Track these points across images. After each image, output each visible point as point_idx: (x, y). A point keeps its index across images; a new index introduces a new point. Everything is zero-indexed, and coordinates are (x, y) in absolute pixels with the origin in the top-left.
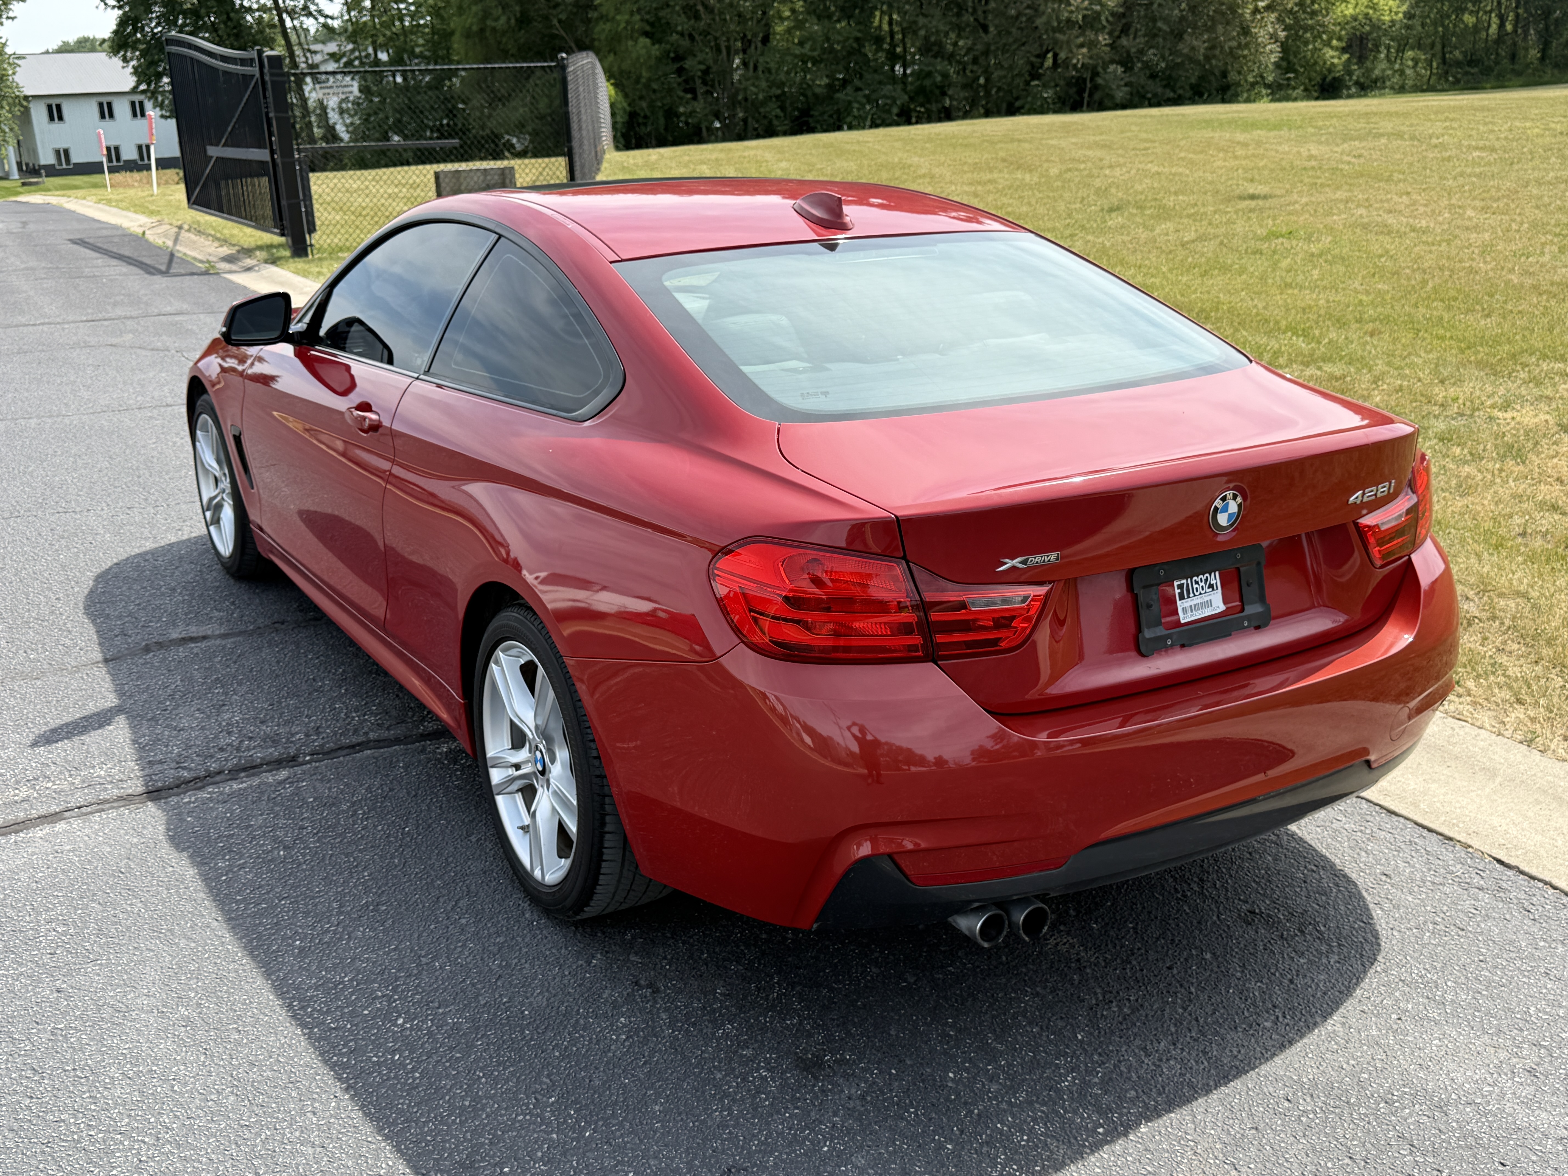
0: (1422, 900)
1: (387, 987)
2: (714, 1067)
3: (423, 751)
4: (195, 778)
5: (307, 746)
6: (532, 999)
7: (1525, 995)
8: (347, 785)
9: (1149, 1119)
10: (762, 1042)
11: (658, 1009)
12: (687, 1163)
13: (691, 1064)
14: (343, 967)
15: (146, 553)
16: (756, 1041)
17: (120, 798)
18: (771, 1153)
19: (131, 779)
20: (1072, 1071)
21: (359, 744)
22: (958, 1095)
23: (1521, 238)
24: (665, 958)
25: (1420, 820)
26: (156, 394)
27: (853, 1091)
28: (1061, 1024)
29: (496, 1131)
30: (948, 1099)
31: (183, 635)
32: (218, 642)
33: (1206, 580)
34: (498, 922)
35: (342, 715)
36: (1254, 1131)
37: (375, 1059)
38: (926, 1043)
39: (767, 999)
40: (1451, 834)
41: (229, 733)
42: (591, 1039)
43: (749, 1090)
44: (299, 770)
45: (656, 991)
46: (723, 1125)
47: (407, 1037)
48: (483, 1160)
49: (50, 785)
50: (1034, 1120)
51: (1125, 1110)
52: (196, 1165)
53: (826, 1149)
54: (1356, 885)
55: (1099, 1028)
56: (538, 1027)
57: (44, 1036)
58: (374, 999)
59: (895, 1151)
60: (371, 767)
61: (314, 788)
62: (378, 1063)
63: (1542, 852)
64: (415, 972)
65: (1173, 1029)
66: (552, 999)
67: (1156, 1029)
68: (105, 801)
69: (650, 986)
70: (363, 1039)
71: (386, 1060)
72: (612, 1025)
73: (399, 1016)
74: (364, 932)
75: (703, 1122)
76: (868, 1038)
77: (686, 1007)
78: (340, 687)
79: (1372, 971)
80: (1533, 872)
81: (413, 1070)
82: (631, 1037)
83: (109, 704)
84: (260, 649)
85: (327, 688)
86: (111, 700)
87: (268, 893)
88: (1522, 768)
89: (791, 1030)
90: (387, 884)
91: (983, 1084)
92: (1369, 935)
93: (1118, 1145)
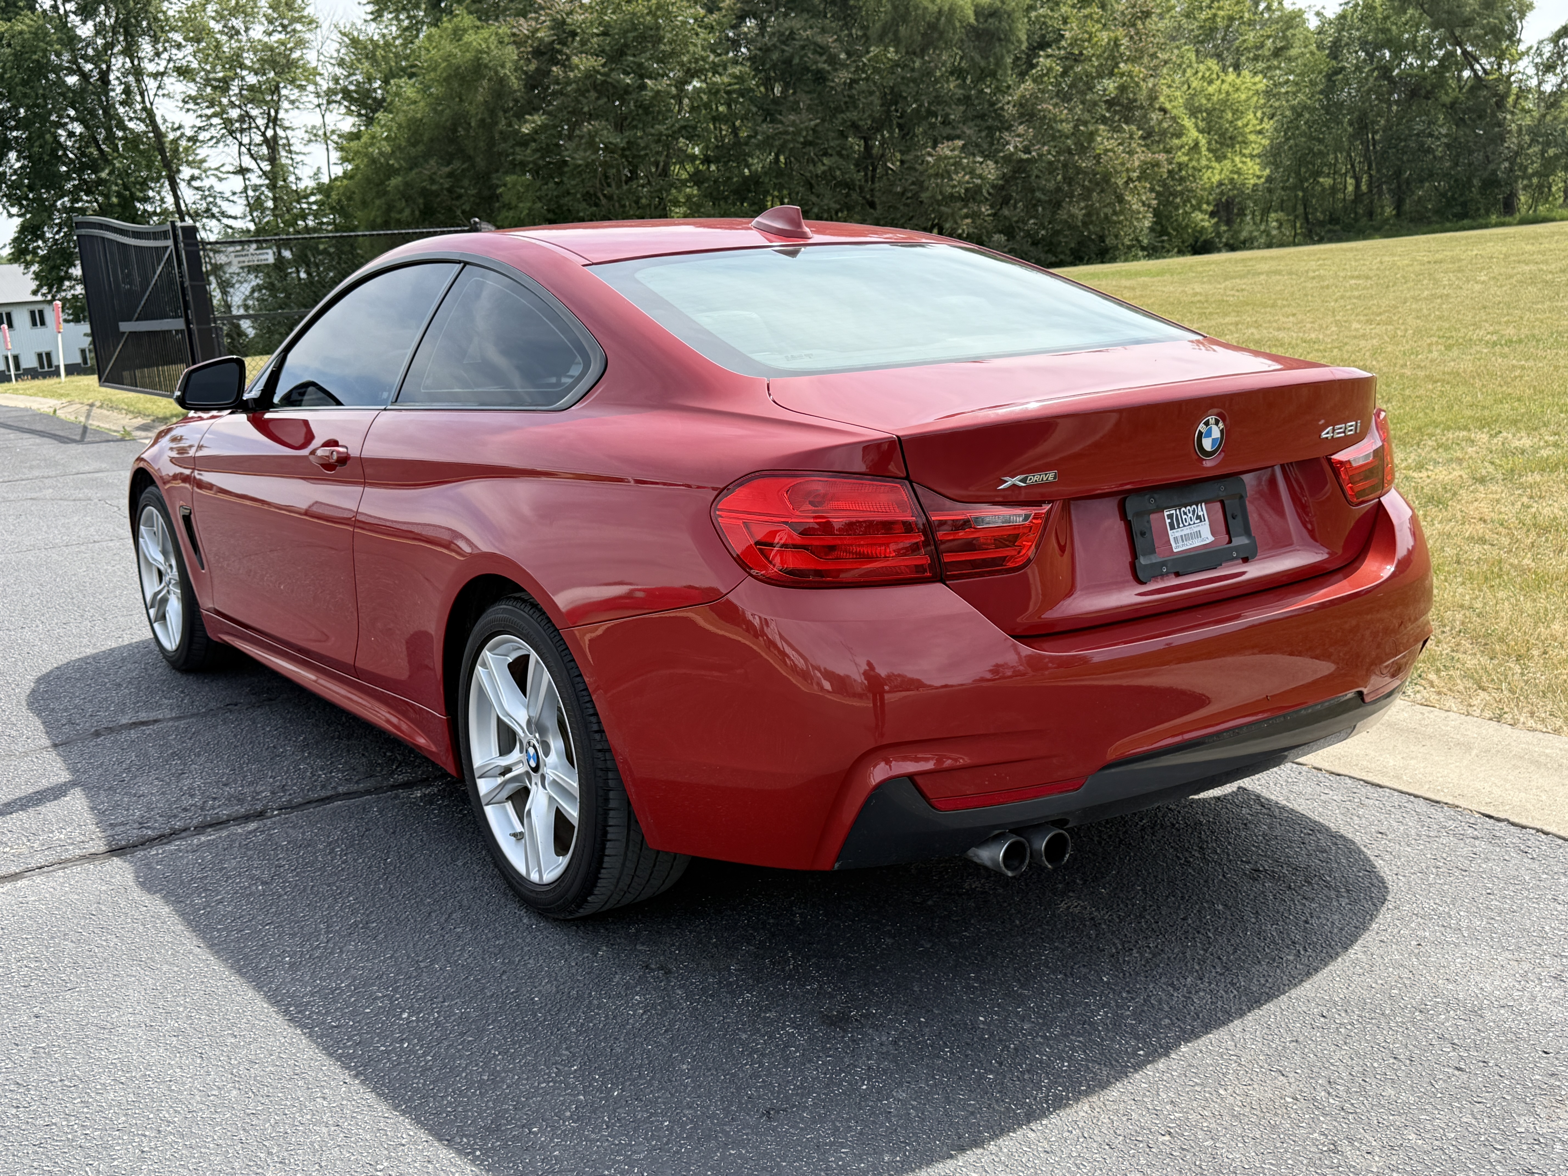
0: (1421, 850)
1: (387, 989)
2: (738, 1029)
3: (396, 797)
4: (160, 836)
5: (274, 802)
6: (540, 988)
7: (1538, 918)
8: (320, 829)
9: (1187, 1041)
10: (784, 1005)
11: (673, 987)
12: (724, 1109)
13: (714, 1029)
14: (338, 976)
15: (88, 657)
16: (778, 1005)
17: (83, 858)
18: (809, 1094)
19: (92, 839)
20: (1103, 1007)
21: (328, 798)
22: (992, 1035)
23: (1407, 342)
24: (673, 945)
25: (1405, 789)
26: (83, 534)
27: (884, 1039)
28: (1084, 970)
29: (519, 1097)
30: (982, 1038)
31: (134, 720)
32: (170, 724)
33: (1194, 511)
34: (496, 928)
35: (308, 774)
36: (1294, 1044)
37: (383, 1048)
38: (951, 994)
39: (783, 970)
40: (1437, 798)
41: (192, 796)
42: (607, 1016)
43: (777, 1046)
44: (268, 822)
45: (668, 972)
46: (755, 1075)
47: (414, 1028)
48: (509, 1123)
49: (8, 849)
50: (1073, 1049)
51: (1162, 1036)
52: (203, 1150)
53: (864, 1087)
54: (1354, 843)
55: (1123, 971)
56: (550, 1010)
57: (26, 1056)
58: (374, 999)
59: (936, 1085)
60: (344, 814)
61: (287, 833)
62: (386, 1052)
63: (1529, 806)
64: (415, 974)
65: (1197, 968)
66: (562, 987)
67: (1181, 968)
68: (67, 861)
69: (661, 968)
70: (367, 1033)
71: (394, 1049)
72: (627, 1002)
73: (404, 1011)
74: (356, 945)
75: (734, 1075)
76: (892, 994)
77: (701, 983)
78: (303, 751)
79: (1384, 909)
80: (1524, 822)
81: (425, 1054)
82: (648, 1011)
83: (62, 780)
84: (216, 727)
85: (289, 753)
86: (65, 776)
87: (250, 921)
88: (1496, 740)
89: (813, 994)
90: (374, 905)
91: (1015, 1023)
92: (1375, 881)
93: (1162, 1064)
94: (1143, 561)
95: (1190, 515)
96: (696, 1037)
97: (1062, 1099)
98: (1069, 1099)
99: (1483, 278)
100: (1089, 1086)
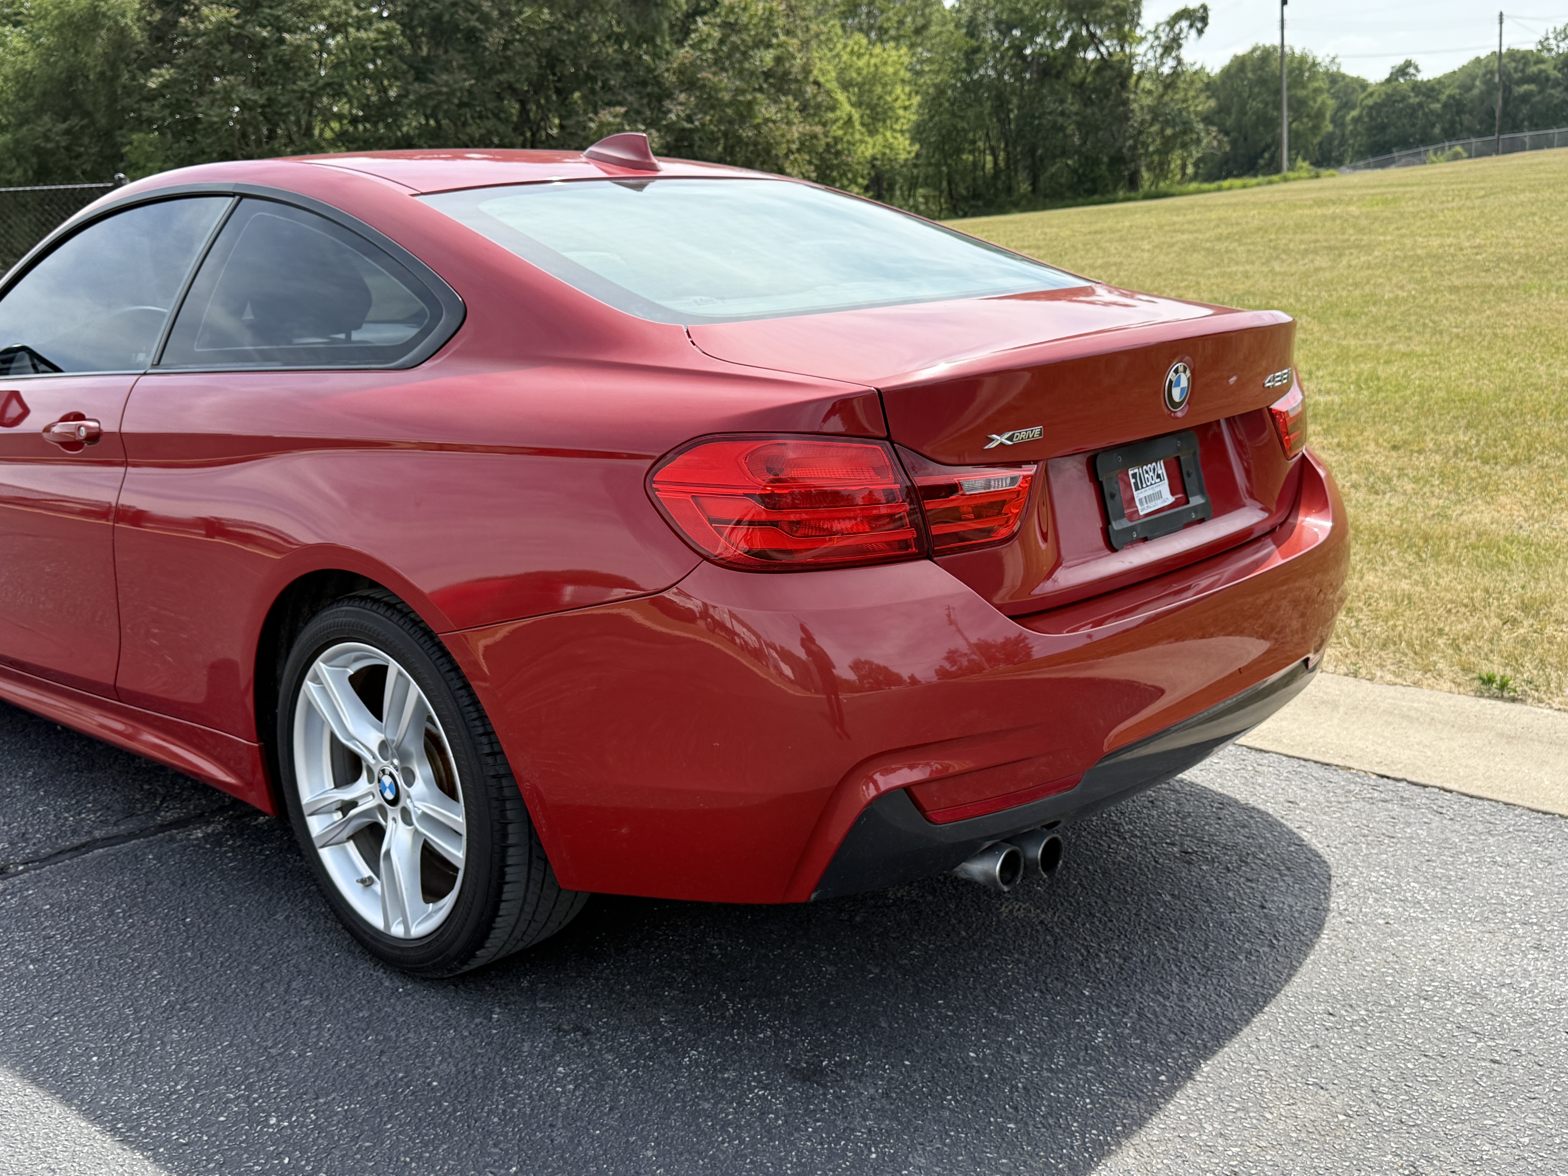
0: (1339, 818)
1: (238, 1087)
2: (697, 1097)
3: (172, 839)
5: (16, 854)
6: (435, 1069)
7: (1487, 883)
8: (88, 886)
9: (1205, 1058)
10: (741, 1061)
11: (600, 1051)
13: (668, 1100)
14: (168, 1077)
16: (734, 1062)
20: (1099, 1027)
21: (83, 845)
22: (991, 1073)
24: (581, 998)
25: (1290, 753)
27: (872, 1091)
28: (1060, 985)
30: (982, 1079)
33: (1154, 469)
34: (353, 996)
35: (51, 817)
36: (1316, 1050)
37: (256, 1170)
38: (927, 1028)
39: (723, 1017)
40: (1327, 761)
42: (531, 1097)
43: (752, 1114)
44: (16, 881)
45: (587, 1033)
46: (739, 1155)
47: (290, 1137)
50: (1088, 1081)
51: (1176, 1055)
53: (874, 1156)
54: (1270, 816)
55: (1101, 982)
56: (456, 1096)
58: (226, 1103)
59: (954, 1143)
60: (112, 864)
61: (45, 894)
63: (1420, 764)
64: (268, 1065)
65: (1176, 970)
66: (461, 1065)
67: (1159, 972)
69: (576, 1029)
70: (231, 1149)
71: (273, 1167)
72: (550, 1077)
73: (269, 1116)
74: (180, 1034)
75: (712, 1158)
76: (860, 1035)
77: (632, 1043)
78: (37, 790)
79: (1334, 886)
80: (1422, 780)
82: (580, 1085)
85: (19, 793)
87: (30, 1011)
88: (1360, 696)
89: (769, 1043)
90: (187, 979)
91: (1012, 1057)
92: (1310, 855)
93: (1190, 1089)
94: (1116, 526)
95: (1151, 474)
96: (650, 1114)
97: (1101, 1145)
98: (1109, 1144)
99: (1147, 247)
100: (1124, 1126)
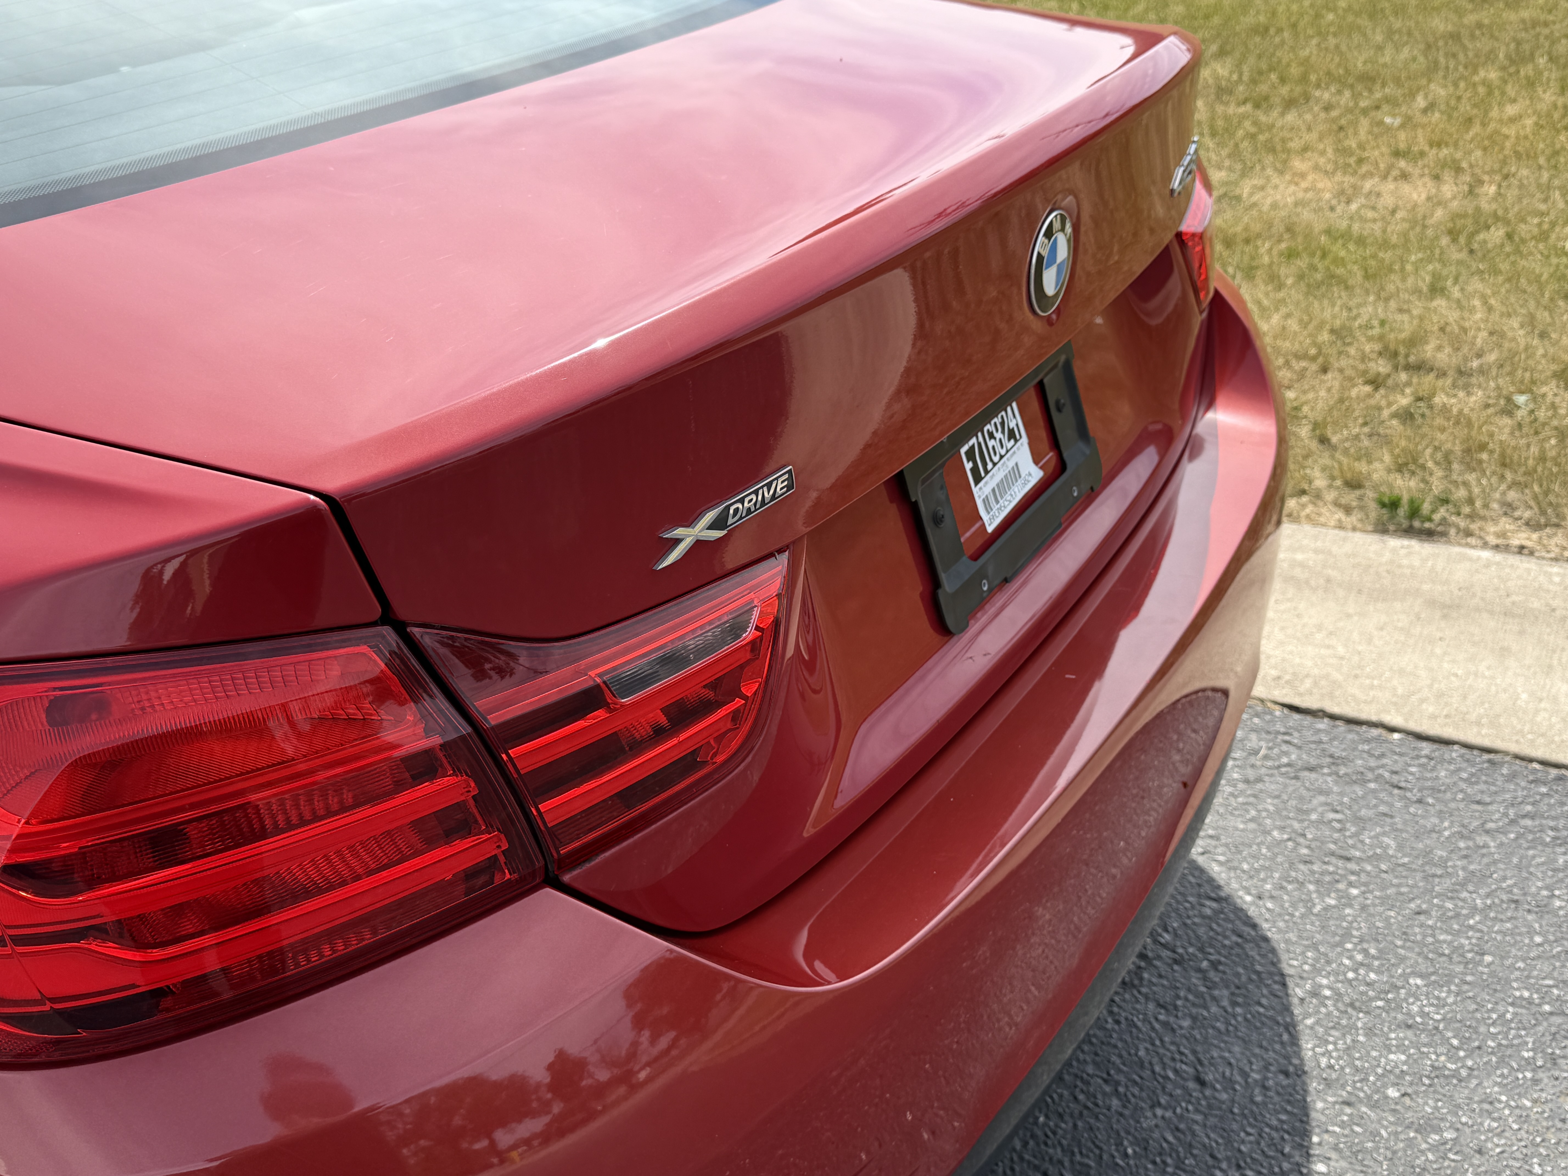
33: (1003, 424)
80: (1348, 711)
94: (948, 584)
95: (999, 436)
